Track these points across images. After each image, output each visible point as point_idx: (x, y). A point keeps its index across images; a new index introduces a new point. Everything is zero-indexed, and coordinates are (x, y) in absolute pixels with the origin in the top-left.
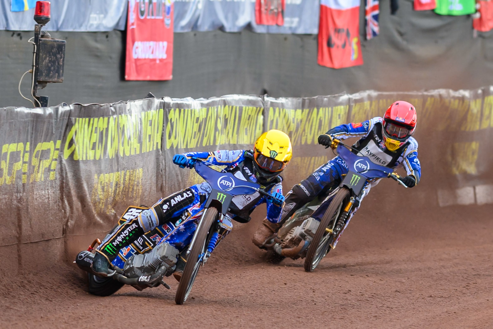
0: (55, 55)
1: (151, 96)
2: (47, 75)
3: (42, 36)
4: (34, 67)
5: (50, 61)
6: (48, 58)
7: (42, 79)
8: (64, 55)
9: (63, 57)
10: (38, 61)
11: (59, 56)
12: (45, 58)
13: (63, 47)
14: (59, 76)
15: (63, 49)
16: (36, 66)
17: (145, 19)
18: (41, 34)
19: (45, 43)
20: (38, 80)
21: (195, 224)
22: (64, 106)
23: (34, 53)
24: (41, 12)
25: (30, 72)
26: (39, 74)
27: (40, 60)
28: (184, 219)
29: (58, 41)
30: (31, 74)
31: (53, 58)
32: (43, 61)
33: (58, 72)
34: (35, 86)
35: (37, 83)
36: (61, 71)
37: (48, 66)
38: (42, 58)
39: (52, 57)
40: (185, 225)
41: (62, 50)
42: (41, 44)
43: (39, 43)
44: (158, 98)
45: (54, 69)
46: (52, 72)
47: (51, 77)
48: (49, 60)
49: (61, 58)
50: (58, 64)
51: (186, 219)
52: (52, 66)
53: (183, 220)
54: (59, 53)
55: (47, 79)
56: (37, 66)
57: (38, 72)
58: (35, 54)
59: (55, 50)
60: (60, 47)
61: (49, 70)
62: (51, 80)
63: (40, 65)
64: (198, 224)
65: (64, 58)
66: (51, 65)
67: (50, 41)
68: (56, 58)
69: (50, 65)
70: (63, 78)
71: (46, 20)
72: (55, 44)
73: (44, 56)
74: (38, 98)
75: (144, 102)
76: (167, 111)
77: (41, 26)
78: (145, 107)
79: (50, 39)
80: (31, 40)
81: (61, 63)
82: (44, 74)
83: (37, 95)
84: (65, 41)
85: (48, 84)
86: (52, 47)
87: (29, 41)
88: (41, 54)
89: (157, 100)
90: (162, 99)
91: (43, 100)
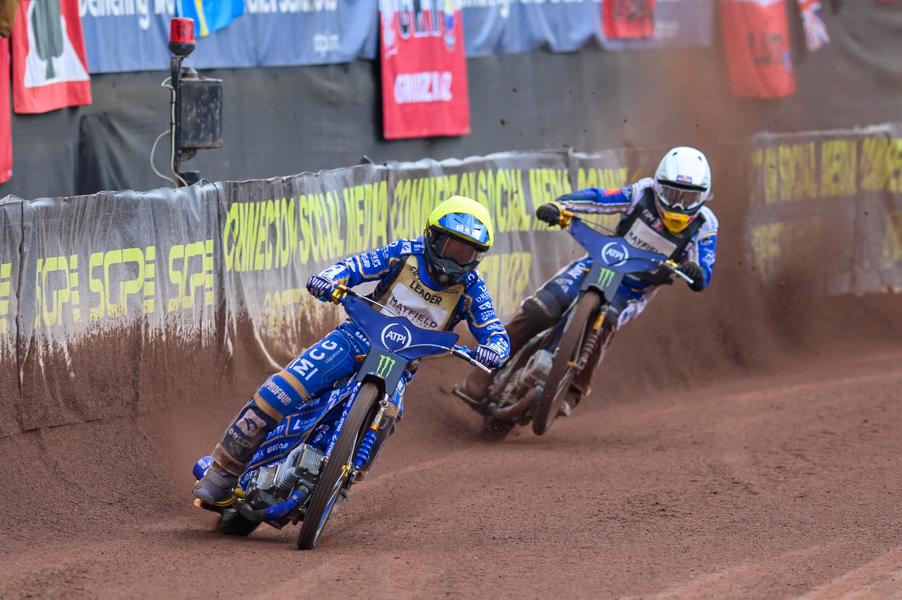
0: (206, 104)
1: (365, 161)
2: (196, 137)
3: (184, 75)
4: (174, 126)
5: (199, 115)
6: (195, 110)
7: (187, 144)
8: (221, 103)
9: (219, 106)
10: (180, 116)
11: (212, 106)
12: (191, 110)
13: (219, 91)
14: (214, 139)
15: (219, 95)
16: (176, 124)
17: (412, 38)
18: (182, 71)
19: (189, 86)
20: (181, 146)
22: (203, 184)
23: (172, 103)
24: (179, 36)
25: (167, 134)
26: (181, 136)
27: (183, 114)
29: (209, 82)
30: (170, 137)
31: (204, 110)
32: (187, 116)
33: (212, 130)
34: (177, 155)
35: (180, 152)
36: (218, 130)
37: (195, 122)
38: (186, 110)
39: (202, 107)
41: (216, 96)
42: (182, 88)
43: (180, 86)
44: (378, 163)
45: (206, 127)
46: (202, 133)
47: (203, 140)
48: (197, 112)
49: (216, 108)
50: (213, 118)
52: (202, 122)
54: (212, 101)
55: (196, 144)
56: (178, 124)
57: (179, 134)
58: (174, 105)
59: (205, 96)
60: (214, 91)
61: (198, 130)
62: (201, 145)
63: (183, 123)
65: (221, 108)
66: (201, 120)
67: (196, 82)
68: (209, 108)
69: (199, 120)
70: (221, 141)
71: (189, 49)
72: (206, 87)
73: (189, 107)
74: (182, 175)
75: (349, 172)
76: (392, 184)
77: (182, 59)
78: (350, 180)
79: (196, 79)
80: (166, 83)
81: (217, 117)
82: (190, 136)
83: (181, 171)
84: (220, 80)
85: (198, 151)
86: (201, 91)
87: (163, 84)
88: (183, 105)
89: (376, 168)
90: (385, 165)
91: (191, 179)
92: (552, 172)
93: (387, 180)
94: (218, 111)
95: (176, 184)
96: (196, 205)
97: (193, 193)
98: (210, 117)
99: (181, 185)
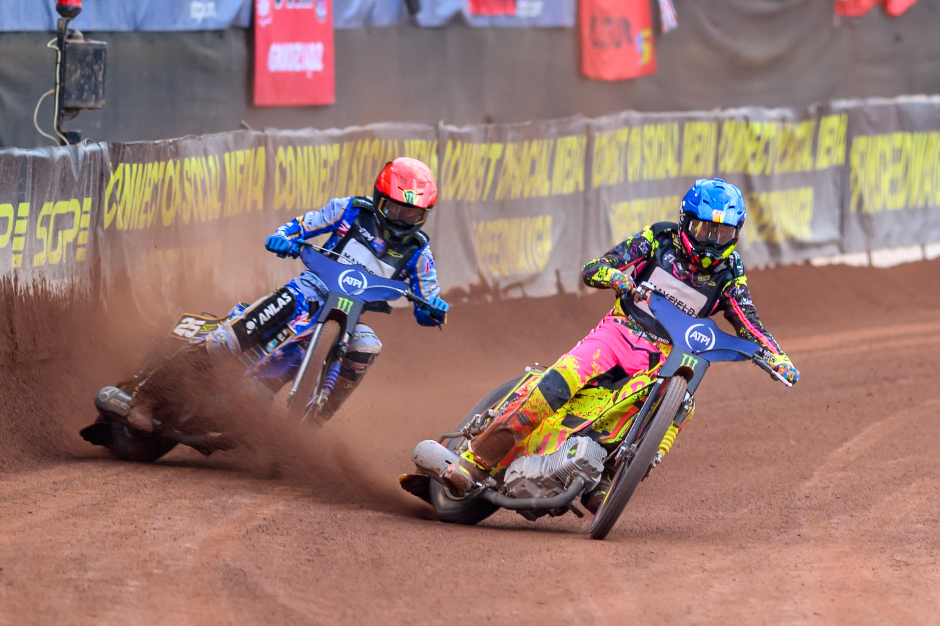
0: (90, 66)
1: (243, 127)
2: (79, 97)
3: (70, 37)
4: (58, 86)
5: (82, 76)
6: (79, 71)
7: (70, 104)
8: (105, 65)
9: (103, 68)
10: (64, 76)
11: (96, 67)
12: (75, 71)
13: (103, 54)
14: (97, 100)
15: (103, 57)
16: (60, 84)
18: (68, 33)
19: (74, 47)
20: (65, 105)
21: (301, 348)
22: (88, 144)
23: (57, 63)
25: (51, 94)
26: (65, 96)
27: (67, 75)
28: (282, 340)
29: (94, 44)
30: (54, 96)
31: (88, 71)
32: (71, 76)
33: (95, 92)
34: (60, 114)
35: (63, 111)
36: (101, 91)
37: (79, 83)
38: (70, 71)
39: (86, 69)
40: (284, 349)
41: (101, 58)
42: (67, 49)
43: (65, 47)
44: (255, 129)
45: (90, 88)
46: (85, 94)
47: (86, 101)
48: (81, 73)
49: (100, 70)
50: (96, 79)
51: (285, 340)
52: (85, 83)
53: (280, 342)
54: (96, 63)
55: (78, 104)
56: (62, 84)
57: (63, 94)
58: (58, 66)
59: (89, 58)
60: (98, 53)
61: (81, 90)
62: (84, 105)
63: (66, 83)
64: (306, 349)
65: (105, 70)
66: (85, 81)
67: (81, 44)
68: (93, 70)
69: (82, 82)
70: (103, 102)
71: (76, 11)
72: (91, 50)
73: (73, 68)
74: (65, 134)
75: (229, 136)
76: (271, 150)
77: (68, 21)
78: (231, 145)
79: (81, 41)
80: (51, 44)
81: (100, 79)
82: (73, 96)
83: (64, 130)
84: (105, 43)
85: (81, 111)
86: (85, 54)
87: (49, 45)
88: (68, 65)
89: (254, 133)
90: (263, 131)
91: (74, 138)
92: (424, 143)
93: (266, 146)
94: (101, 73)
95: (58, 143)
96: (77, 164)
97: (76, 152)
98: (93, 79)
99: (63, 144)
